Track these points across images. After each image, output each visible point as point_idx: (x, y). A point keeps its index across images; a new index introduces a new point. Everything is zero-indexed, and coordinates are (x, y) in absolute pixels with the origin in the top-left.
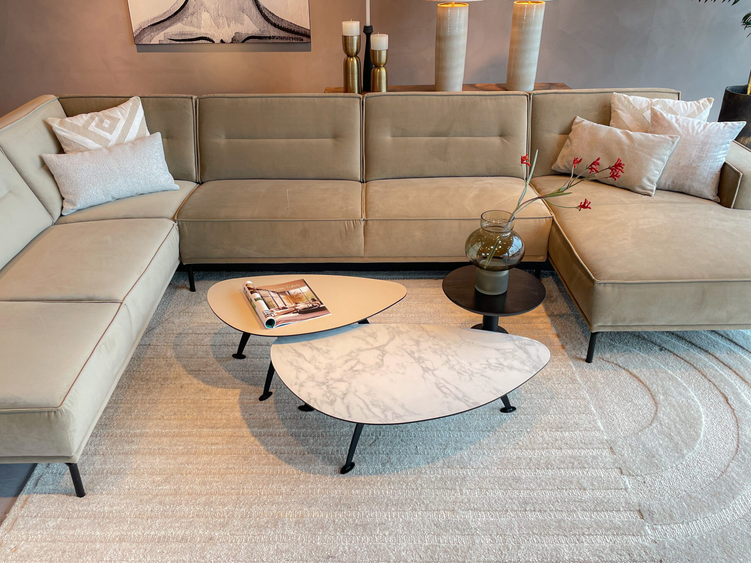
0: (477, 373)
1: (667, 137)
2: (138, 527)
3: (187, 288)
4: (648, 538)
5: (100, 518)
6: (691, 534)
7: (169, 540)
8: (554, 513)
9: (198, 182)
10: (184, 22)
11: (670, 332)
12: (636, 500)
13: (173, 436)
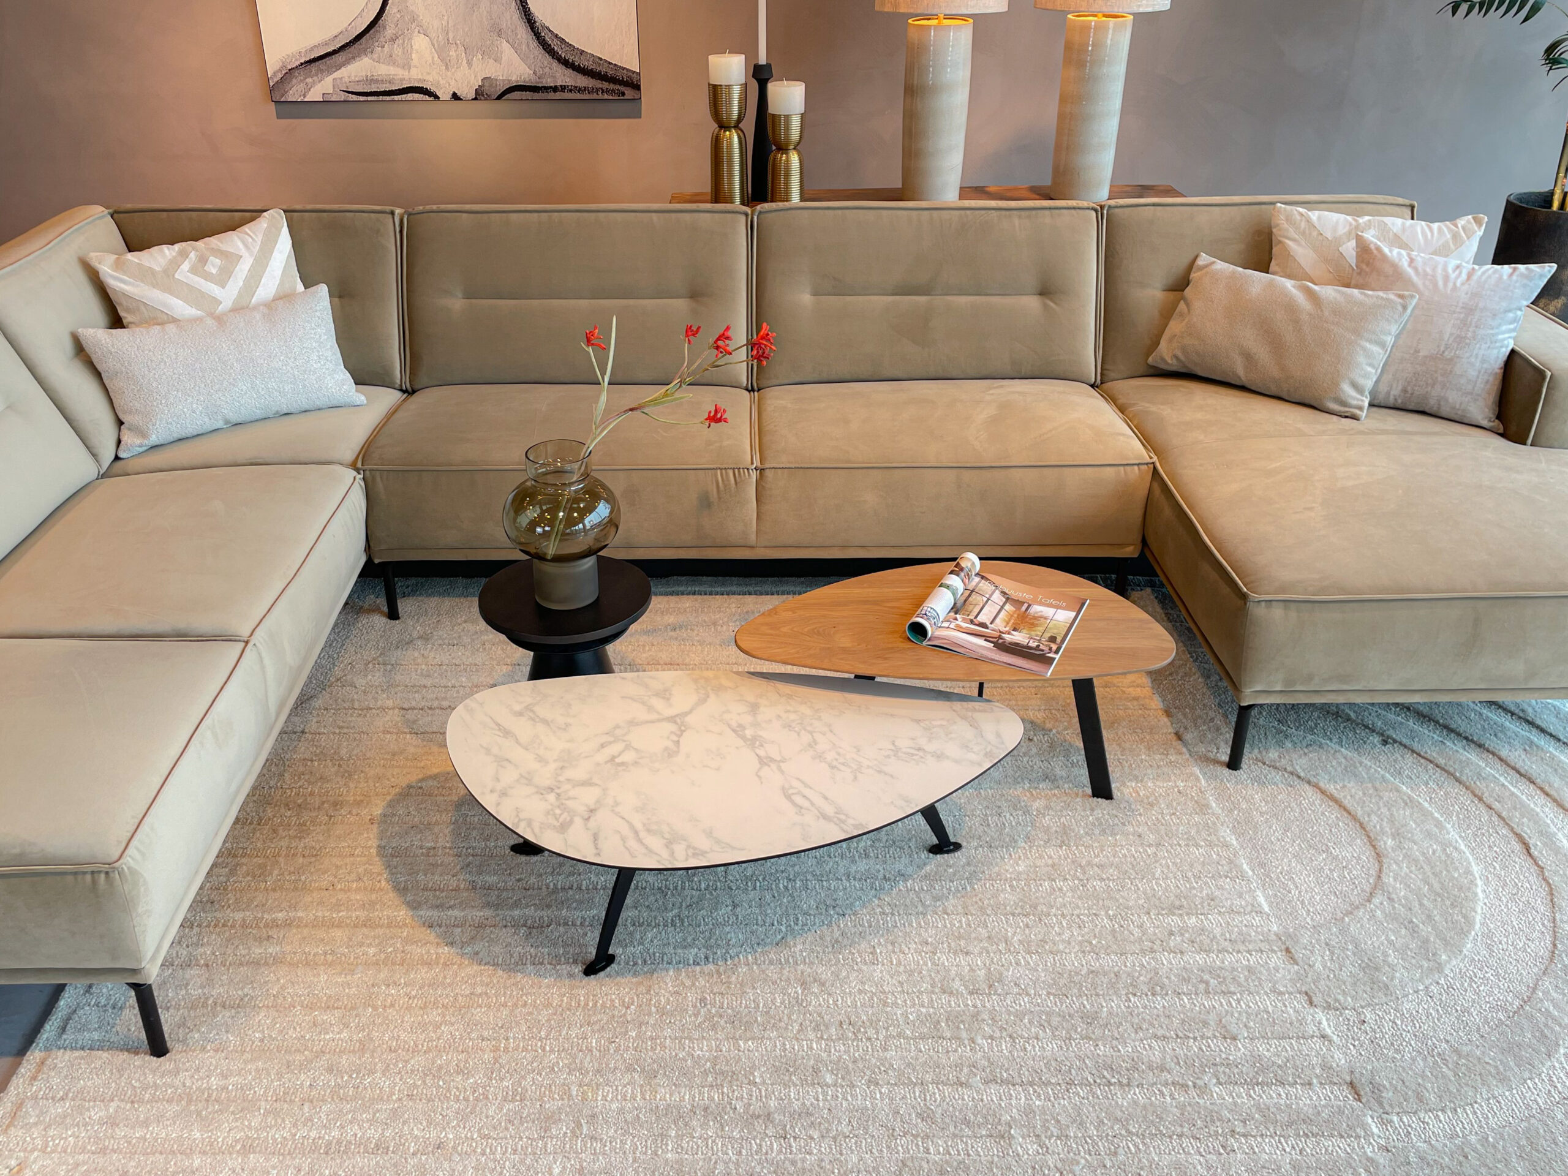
0: (868, 767)
1: (1392, 297)
2: (283, 1120)
3: (382, 613)
4: (1372, 1141)
5: (200, 1101)
6: (1463, 1132)
7: (350, 1148)
8: (1171, 1089)
9: (404, 388)
10: (375, 56)
11: (1402, 704)
12: (1343, 1061)
13: (355, 926)
